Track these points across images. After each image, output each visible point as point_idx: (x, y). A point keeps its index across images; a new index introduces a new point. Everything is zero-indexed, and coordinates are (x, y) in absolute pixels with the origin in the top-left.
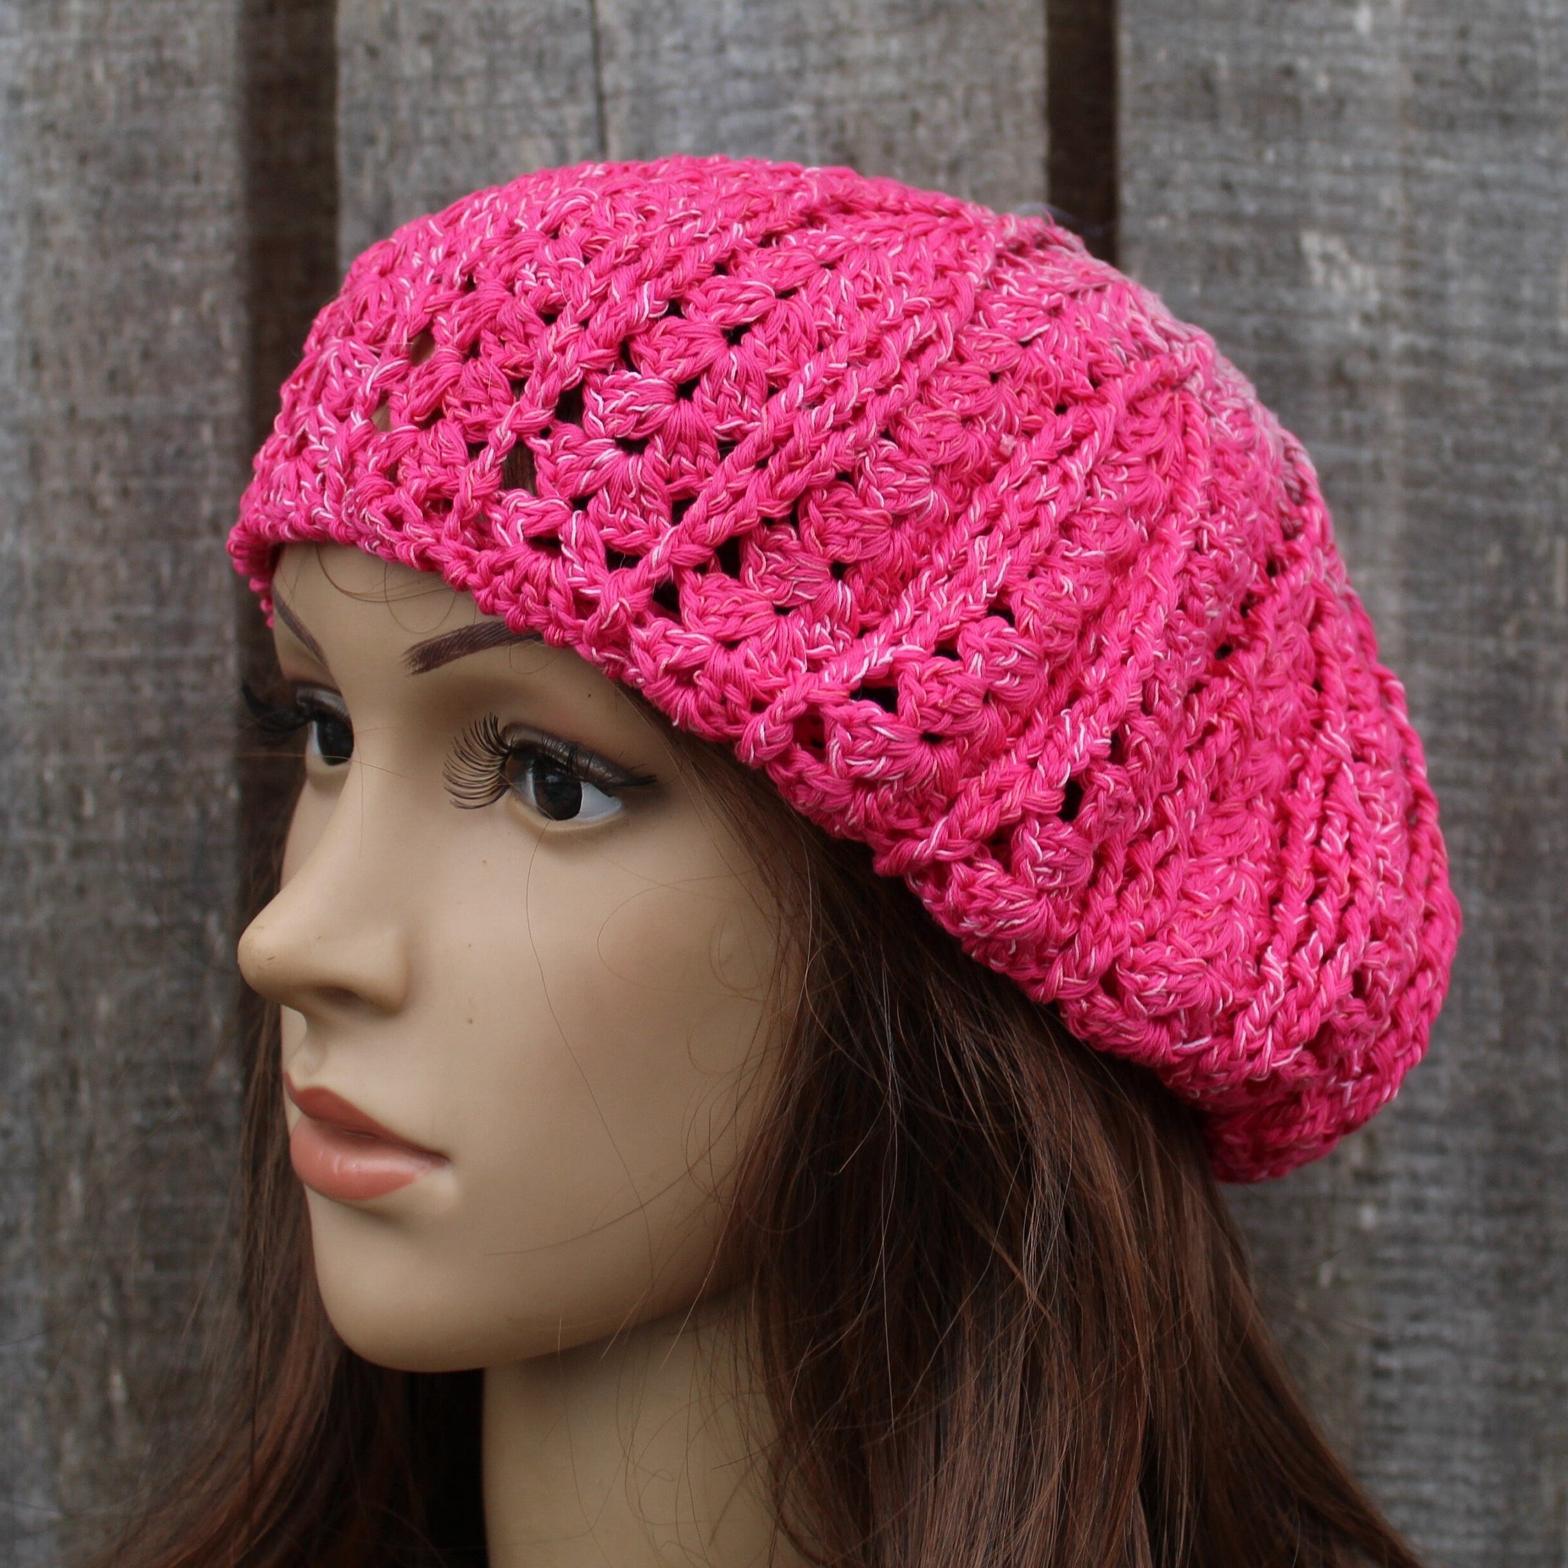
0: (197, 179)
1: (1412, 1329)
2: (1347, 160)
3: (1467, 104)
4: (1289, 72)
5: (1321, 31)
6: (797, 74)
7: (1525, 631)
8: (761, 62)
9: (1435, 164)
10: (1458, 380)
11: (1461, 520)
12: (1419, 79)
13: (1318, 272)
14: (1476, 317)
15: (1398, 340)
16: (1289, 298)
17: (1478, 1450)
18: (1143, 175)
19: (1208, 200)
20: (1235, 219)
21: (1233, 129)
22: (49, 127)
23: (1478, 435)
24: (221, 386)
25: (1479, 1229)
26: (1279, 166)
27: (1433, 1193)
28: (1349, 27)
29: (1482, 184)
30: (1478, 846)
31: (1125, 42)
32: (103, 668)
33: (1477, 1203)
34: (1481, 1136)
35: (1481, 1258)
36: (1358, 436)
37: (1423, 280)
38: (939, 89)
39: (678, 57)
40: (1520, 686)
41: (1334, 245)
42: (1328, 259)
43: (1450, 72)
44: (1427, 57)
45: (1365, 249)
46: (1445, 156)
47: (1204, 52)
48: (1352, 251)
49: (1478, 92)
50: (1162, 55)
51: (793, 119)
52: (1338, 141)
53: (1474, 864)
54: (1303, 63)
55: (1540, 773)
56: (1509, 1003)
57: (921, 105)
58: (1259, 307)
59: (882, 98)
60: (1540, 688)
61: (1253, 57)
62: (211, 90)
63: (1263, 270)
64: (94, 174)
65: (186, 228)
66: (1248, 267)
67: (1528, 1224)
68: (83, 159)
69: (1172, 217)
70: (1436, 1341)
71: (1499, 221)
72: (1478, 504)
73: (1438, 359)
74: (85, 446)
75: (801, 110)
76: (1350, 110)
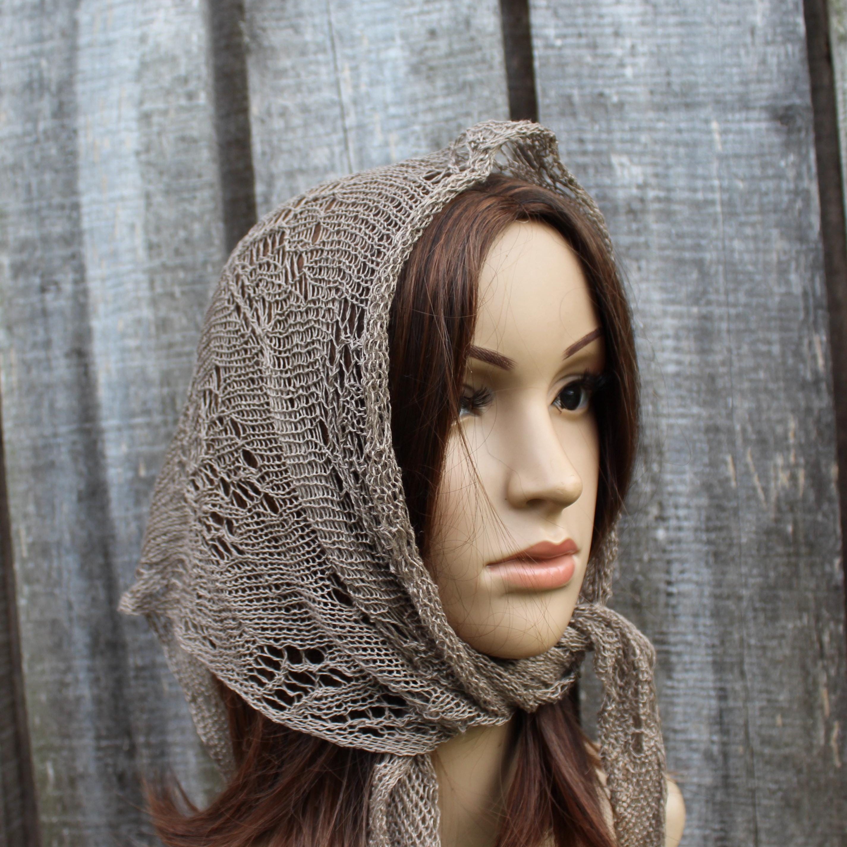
0: (200, 176)
1: (680, 577)
2: (627, 126)
3: (672, 100)
4: (601, 95)
5: (612, 77)
6: (415, 114)
7: (709, 303)
8: (400, 111)
9: (661, 125)
10: (676, 207)
11: (681, 262)
12: (652, 93)
13: (618, 171)
14: (682, 182)
15: (651, 194)
16: (607, 181)
17: (708, 622)
19: (574, 146)
20: (584, 153)
21: (582, 118)
22: (149, 164)
23: (686, 228)
24: (213, 250)
25: (704, 537)
26: (600, 131)
27: (685, 524)
28: (623, 76)
29: (680, 131)
30: (695, 388)
31: (539, 88)
32: (179, 355)
33: (703, 526)
34: (704, 501)
35: (705, 548)
36: (638, 232)
37: (660, 170)
38: (468, 114)
40: (708, 325)
41: (625, 160)
42: (622, 165)
43: (664, 89)
44: (655, 84)
45: (636, 159)
46: (665, 121)
47: (568, 91)
48: (631, 161)
49: (676, 95)
50: (552, 93)
51: (413, 132)
52: (622, 119)
53: (695, 395)
54: (607, 91)
55: (718, 358)
56: (711, 449)
57: (462, 121)
59: (447, 120)
60: (716, 324)
61: (587, 90)
62: (203, 143)
63: (597, 171)
64: (165, 179)
65: (198, 195)
66: (591, 171)
67: (724, 534)
68: (161, 173)
70: (689, 581)
71: (686, 144)
72: (687, 255)
73: (668, 200)
74: (168, 277)
75: (417, 128)
76: (627, 108)
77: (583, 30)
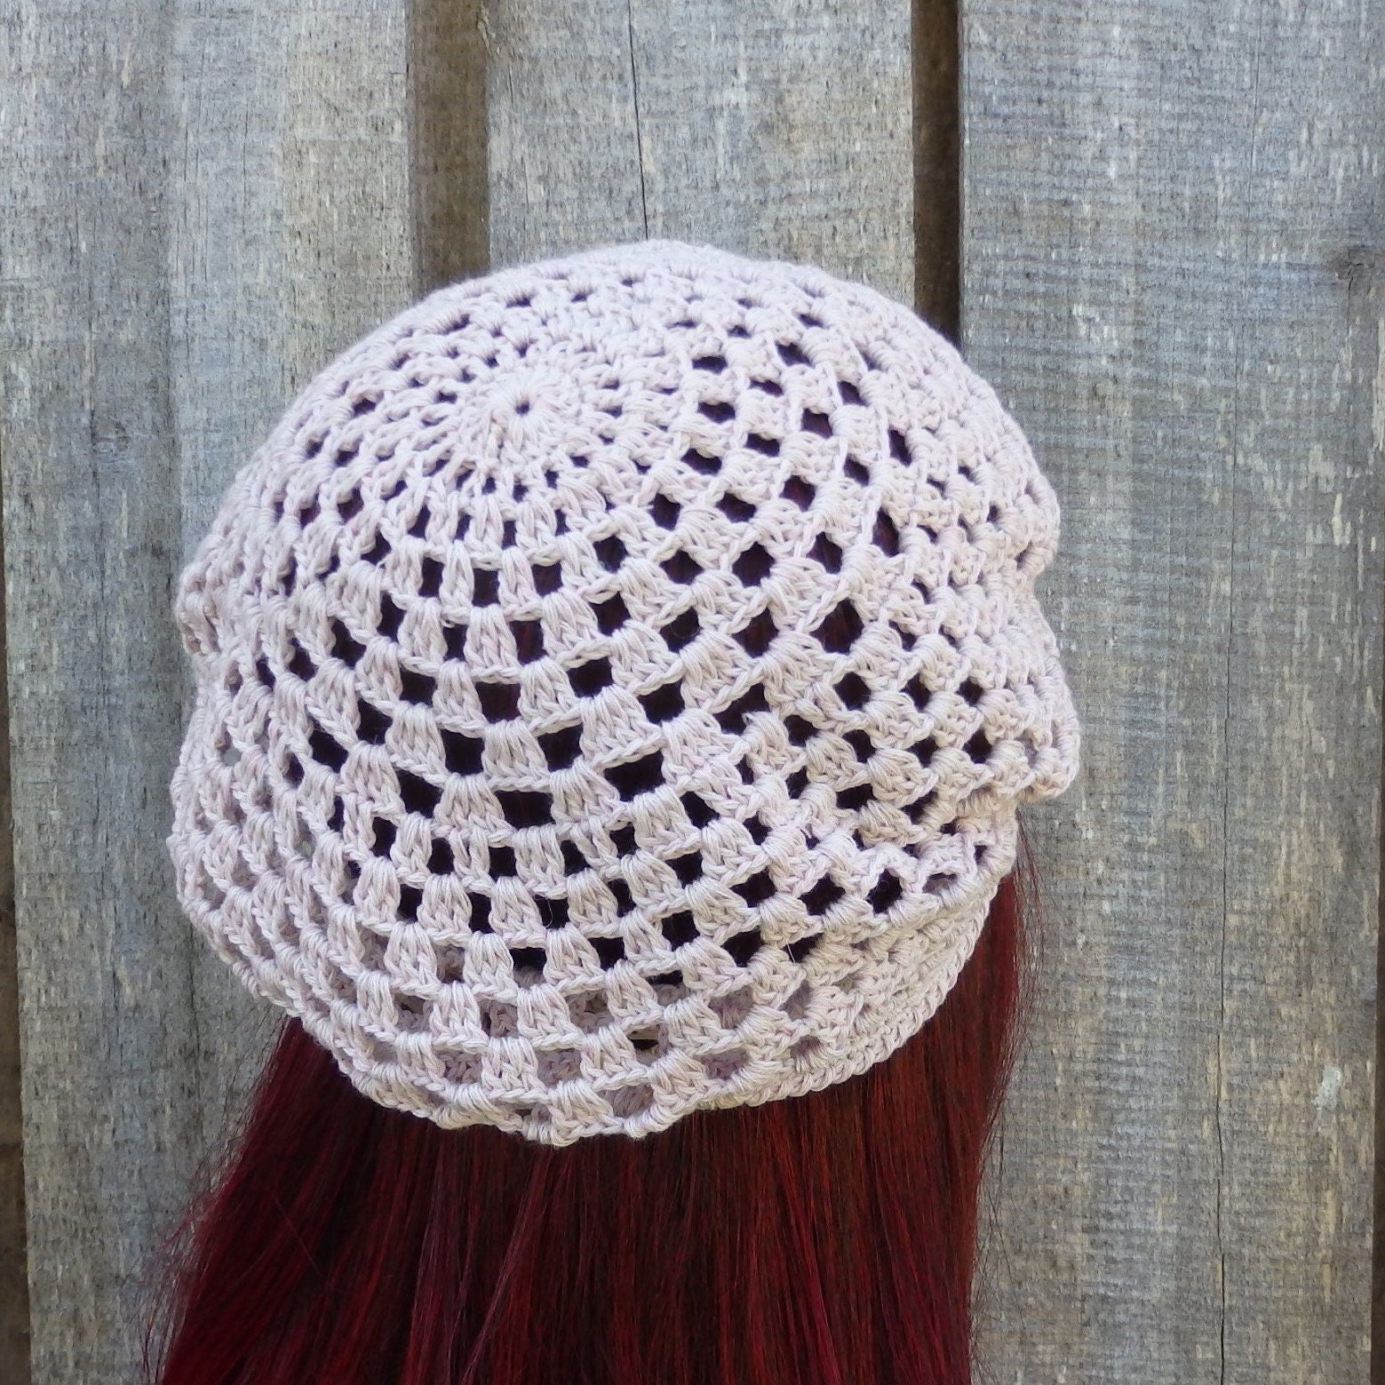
2: (1101, 259)
3: (1175, 223)
4: (1066, 203)
5: (1084, 176)
8: (741, 196)
10: (1167, 395)
12: (1145, 207)
13: (1083, 329)
15: (1129, 372)
16: (1065, 345)
18: (976, 267)
19: (1017, 284)
20: (1032, 295)
21: (1031, 239)
26: (1058, 263)
29: (1182, 273)
31: (966, 185)
37: (1145, 334)
39: (692, 192)
41: (1093, 312)
42: (1089, 320)
43: (1165, 203)
45: (1111, 315)
47: (1013, 192)
48: (1102, 317)
50: (987, 193)
51: (761, 232)
52: (1094, 247)
54: (1075, 197)
56: (1191, 778)
57: (838, 223)
58: (1047, 351)
59: (814, 218)
61: (1044, 194)
69: (994, 293)
70: (1145, 982)
73: (1154, 383)
76: (1104, 228)
77: (1045, 94)
